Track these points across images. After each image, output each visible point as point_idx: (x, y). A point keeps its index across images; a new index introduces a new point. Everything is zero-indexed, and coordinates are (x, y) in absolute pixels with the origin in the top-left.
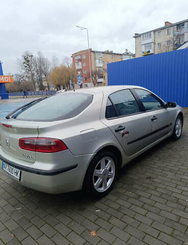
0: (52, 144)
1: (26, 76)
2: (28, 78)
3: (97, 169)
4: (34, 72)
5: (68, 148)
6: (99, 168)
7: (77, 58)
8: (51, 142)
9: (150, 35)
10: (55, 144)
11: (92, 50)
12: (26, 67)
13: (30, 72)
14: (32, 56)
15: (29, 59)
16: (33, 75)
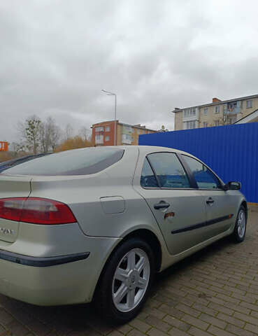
0: (51, 209)
1: (27, 146)
2: (30, 148)
3: (120, 267)
4: (39, 142)
5: (76, 222)
6: (124, 266)
7: (98, 130)
8: (49, 207)
9: (194, 111)
10: (56, 210)
11: (119, 122)
12: (28, 134)
13: (33, 141)
14: (39, 122)
15: (35, 124)
16: (36, 145)
